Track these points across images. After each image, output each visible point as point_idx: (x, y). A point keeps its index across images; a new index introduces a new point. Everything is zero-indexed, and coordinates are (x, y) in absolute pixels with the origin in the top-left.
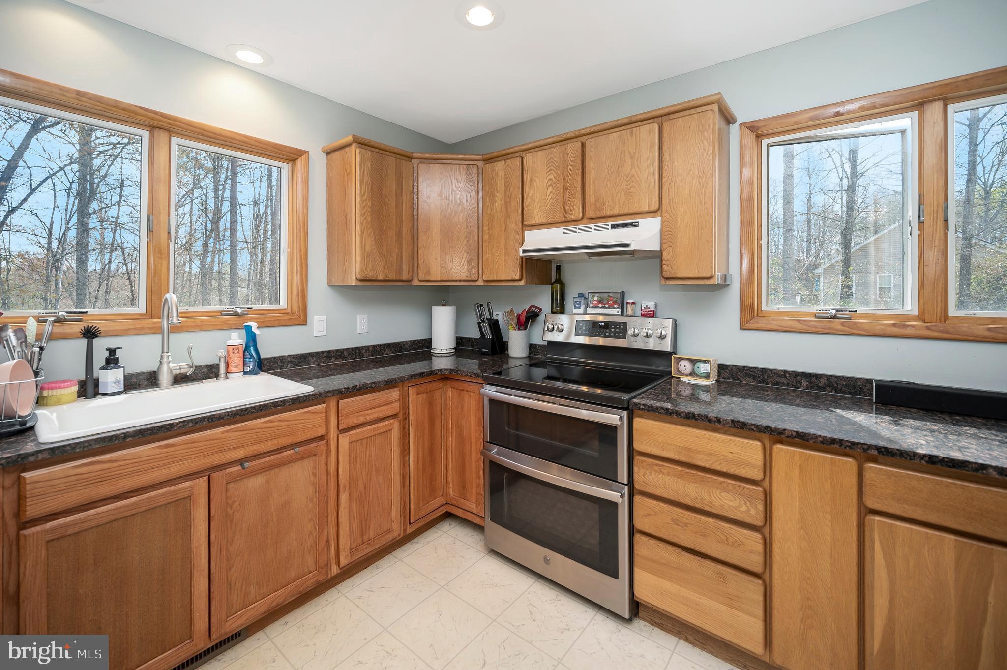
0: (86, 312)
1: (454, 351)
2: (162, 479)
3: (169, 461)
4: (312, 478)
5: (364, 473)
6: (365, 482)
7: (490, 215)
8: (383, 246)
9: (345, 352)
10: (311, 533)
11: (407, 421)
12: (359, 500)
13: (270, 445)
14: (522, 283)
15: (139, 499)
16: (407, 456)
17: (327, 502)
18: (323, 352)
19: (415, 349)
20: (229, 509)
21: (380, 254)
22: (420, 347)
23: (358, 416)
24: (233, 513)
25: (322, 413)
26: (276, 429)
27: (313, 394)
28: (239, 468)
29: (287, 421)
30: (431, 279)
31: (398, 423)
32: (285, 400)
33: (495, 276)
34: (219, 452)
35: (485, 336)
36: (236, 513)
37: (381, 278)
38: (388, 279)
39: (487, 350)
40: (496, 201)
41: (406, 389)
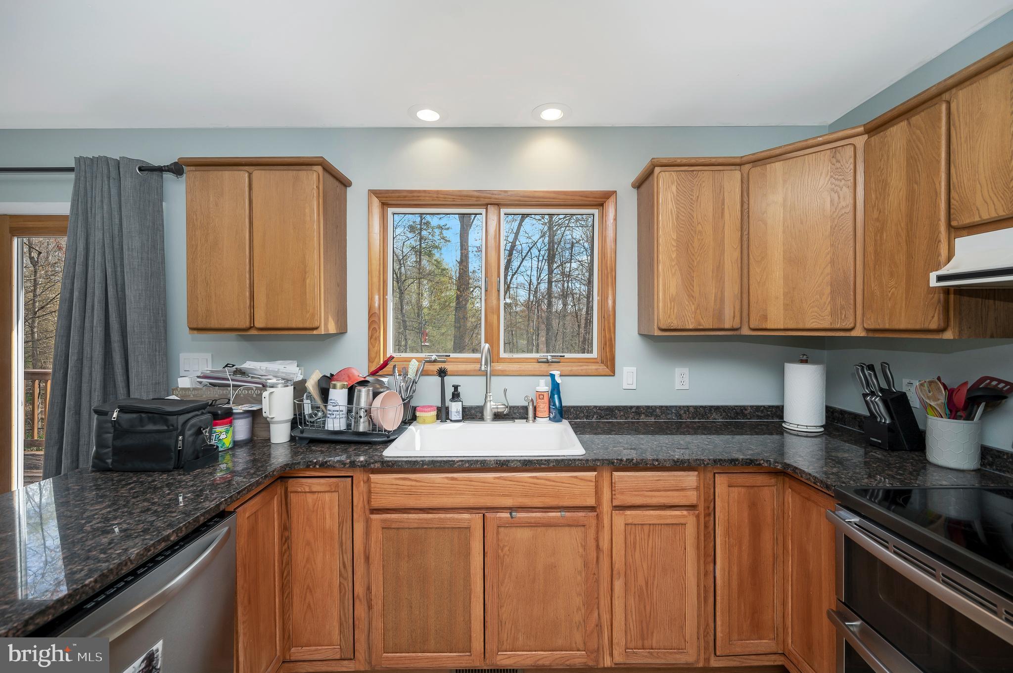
0: (449, 356)
1: (822, 429)
2: (449, 505)
3: (455, 492)
4: (581, 550)
5: (645, 566)
6: (646, 577)
7: (877, 220)
8: (693, 287)
9: (658, 410)
10: (579, 609)
11: (712, 518)
12: (639, 596)
13: (536, 502)
14: (948, 335)
15: (434, 517)
16: (712, 565)
17: (597, 581)
18: (631, 407)
19: (759, 417)
20: (500, 551)
21: (688, 296)
22: (768, 415)
23: (636, 495)
24: (504, 556)
25: (591, 481)
26: (541, 486)
27: (578, 460)
28: (508, 515)
29: (554, 481)
30: (769, 327)
31: (695, 518)
32: (549, 460)
33: (887, 321)
34: (492, 495)
35: (876, 417)
36: (506, 557)
37: (691, 327)
38: (701, 327)
39: (880, 441)
40: (889, 195)
41: (710, 475)
